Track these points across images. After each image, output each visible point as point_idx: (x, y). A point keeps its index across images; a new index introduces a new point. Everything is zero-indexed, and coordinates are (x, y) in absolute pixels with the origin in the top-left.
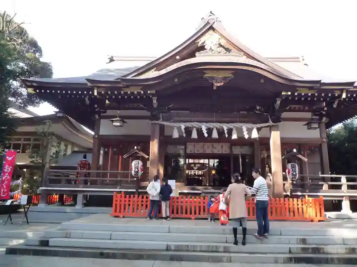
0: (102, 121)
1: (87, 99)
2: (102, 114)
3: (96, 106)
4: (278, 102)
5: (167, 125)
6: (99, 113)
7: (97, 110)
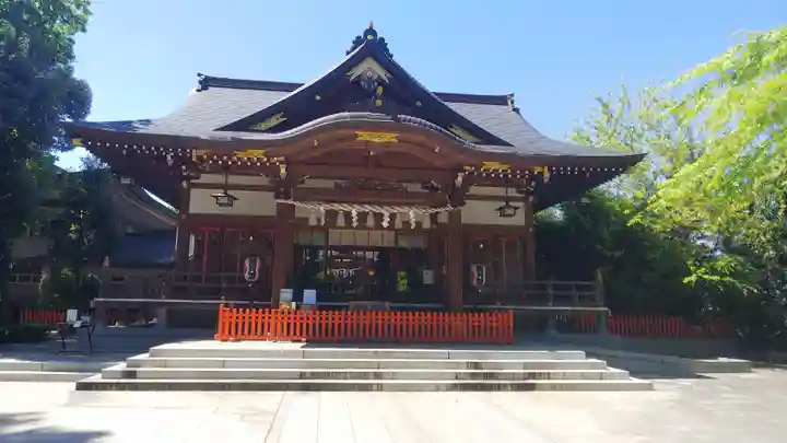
0: (194, 192)
1: (169, 158)
2: (192, 181)
3: (184, 167)
4: (460, 179)
5: (299, 207)
6: (188, 178)
7: (185, 174)
